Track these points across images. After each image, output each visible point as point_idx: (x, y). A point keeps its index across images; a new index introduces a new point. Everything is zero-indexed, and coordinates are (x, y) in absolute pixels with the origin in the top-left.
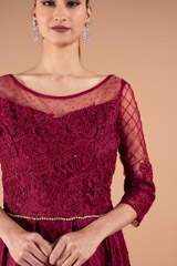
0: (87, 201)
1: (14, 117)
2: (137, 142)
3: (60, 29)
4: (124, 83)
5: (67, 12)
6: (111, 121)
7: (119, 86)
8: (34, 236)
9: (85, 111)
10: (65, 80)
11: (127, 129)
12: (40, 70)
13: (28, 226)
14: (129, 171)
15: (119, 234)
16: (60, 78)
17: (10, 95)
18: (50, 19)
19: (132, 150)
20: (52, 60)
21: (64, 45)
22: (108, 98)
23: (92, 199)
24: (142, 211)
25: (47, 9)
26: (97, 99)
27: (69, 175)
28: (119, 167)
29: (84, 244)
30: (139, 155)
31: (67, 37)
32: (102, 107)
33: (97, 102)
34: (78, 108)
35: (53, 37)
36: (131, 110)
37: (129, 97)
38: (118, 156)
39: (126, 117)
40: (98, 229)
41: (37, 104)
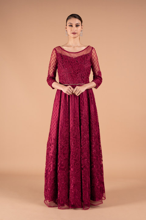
0: (82, 80)
1: (62, 58)
2: (96, 65)
3: (74, 33)
4: (93, 48)
5: (76, 28)
6: (89, 59)
7: (91, 49)
8: (69, 86)
9: (82, 56)
10: (76, 48)
11: (93, 61)
12: (68, 45)
13: (66, 86)
14: (94, 73)
15: (91, 89)
16: (74, 47)
17: (60, 52)
18: (71, 30)
19: (95, 67)
20: (71, 42)
21: (75, 38)
22: (88, 53)
23: (84, 80)
24: (98, 85)
25: (70, 27)
26: (85, 53)
27: (78, 73)
28: (92, 72)
29: (81, 89)
30: (97, 69)
31: (76, 35)
32: (86, 55)
33: (85, 54)
34: (80, 55)
35: (72, 35)
36: (95, 56)
37: (94, 52)
38: (91, 70)
39: (93, 58)
40: (85, 86)
41: (68, 54)
